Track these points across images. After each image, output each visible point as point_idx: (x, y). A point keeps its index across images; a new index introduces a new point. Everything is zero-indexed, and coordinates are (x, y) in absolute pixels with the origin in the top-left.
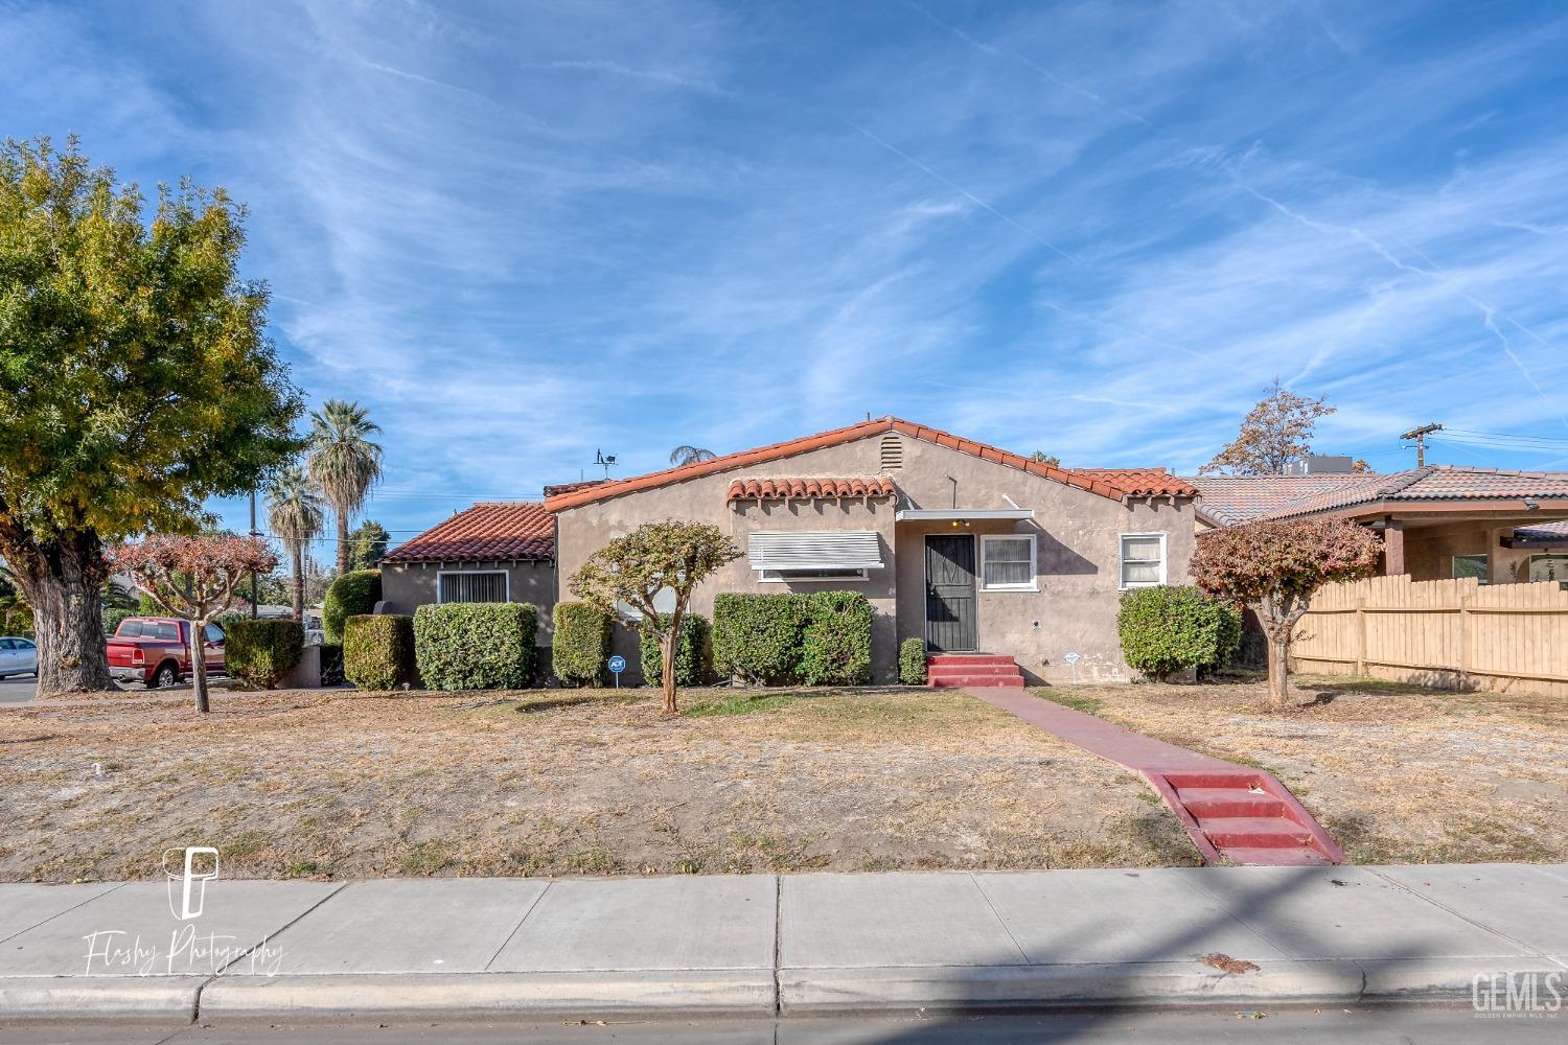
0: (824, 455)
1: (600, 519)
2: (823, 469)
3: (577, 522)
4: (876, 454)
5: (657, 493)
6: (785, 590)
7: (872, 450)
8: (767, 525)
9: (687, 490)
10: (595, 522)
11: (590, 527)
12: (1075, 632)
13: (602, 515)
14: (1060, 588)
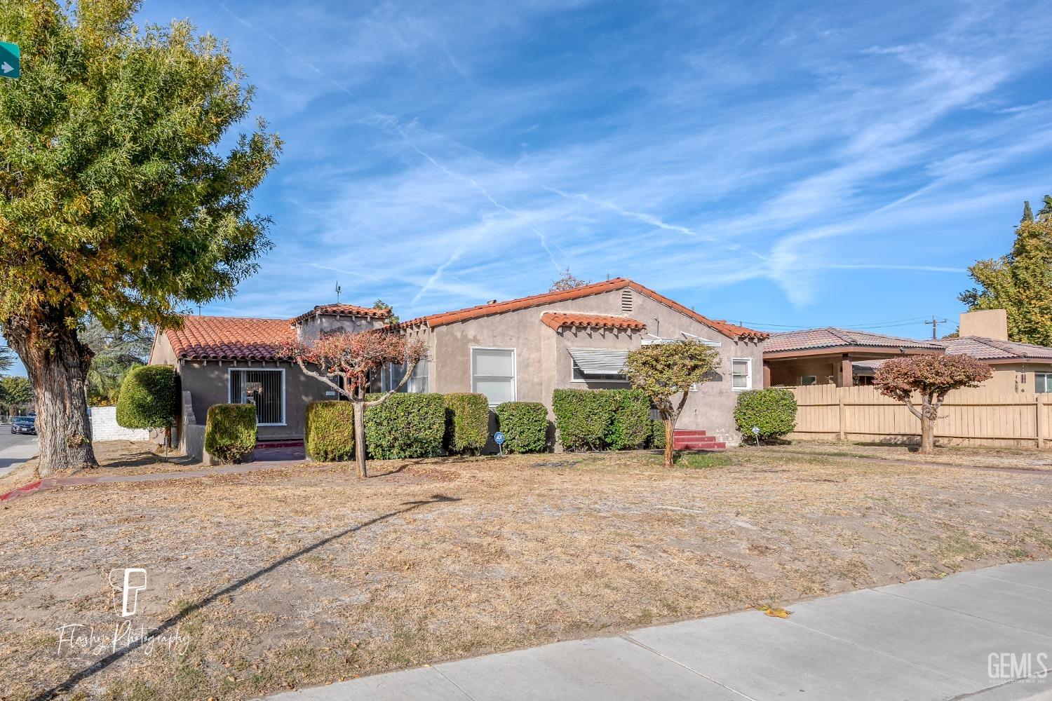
0: (592, 300)
1: (463, 333)
2: (592, 309)
3: (447, 335)
4: (619, 301)
5: (498, 317)
6: (585, 388)
7: (616, 298)
8: (575, 344)
9: (516, 317)
10: (459, 336)
11: (456, 339)
12: (713, 416)
13: (464, 331)
14: (706, 390)
